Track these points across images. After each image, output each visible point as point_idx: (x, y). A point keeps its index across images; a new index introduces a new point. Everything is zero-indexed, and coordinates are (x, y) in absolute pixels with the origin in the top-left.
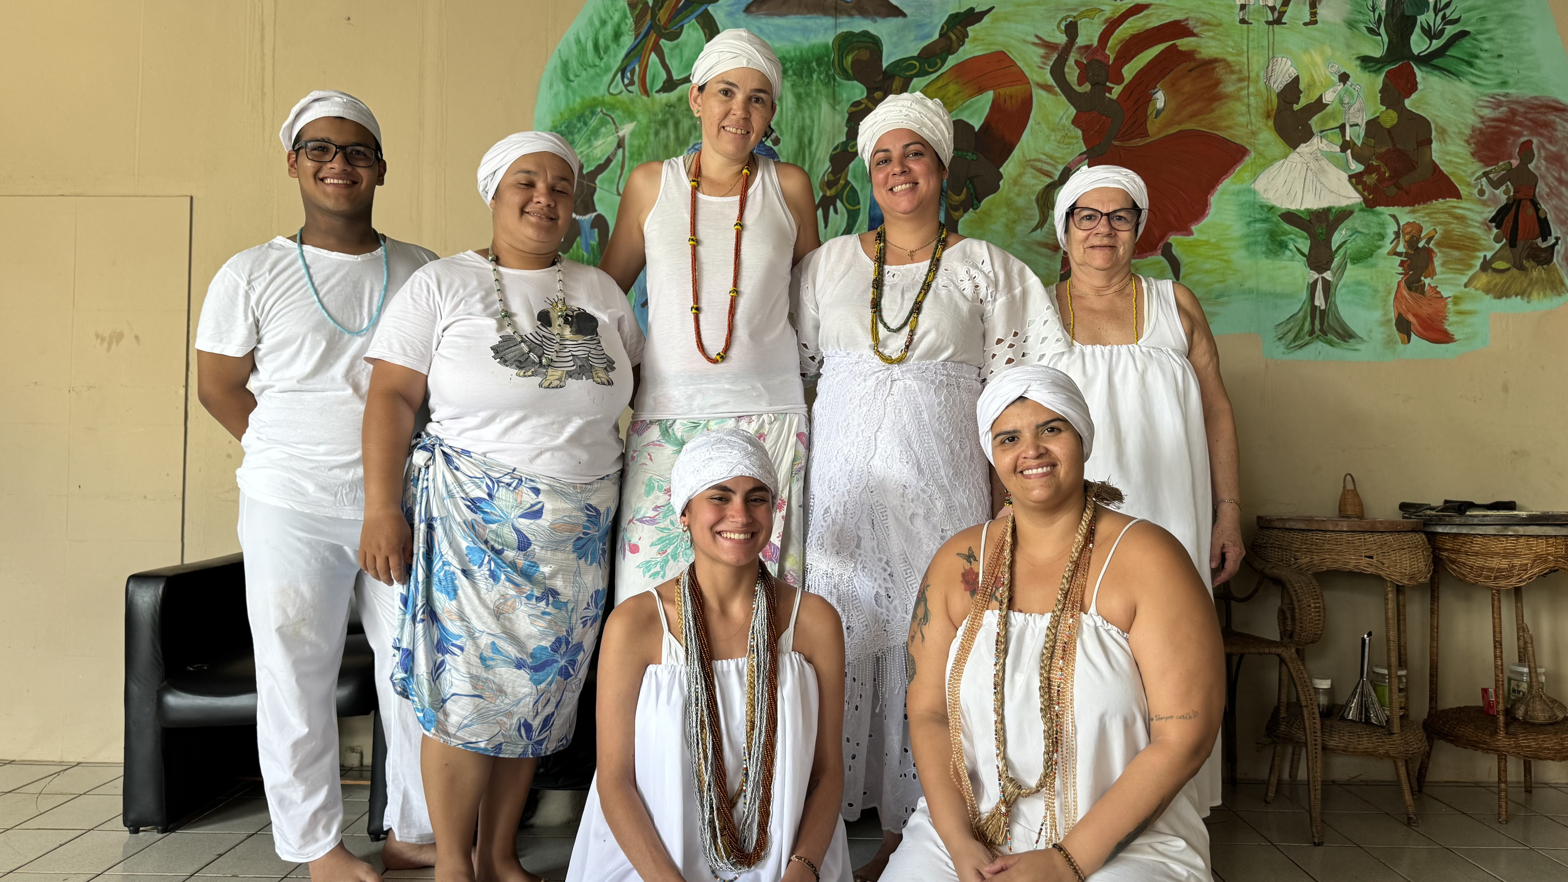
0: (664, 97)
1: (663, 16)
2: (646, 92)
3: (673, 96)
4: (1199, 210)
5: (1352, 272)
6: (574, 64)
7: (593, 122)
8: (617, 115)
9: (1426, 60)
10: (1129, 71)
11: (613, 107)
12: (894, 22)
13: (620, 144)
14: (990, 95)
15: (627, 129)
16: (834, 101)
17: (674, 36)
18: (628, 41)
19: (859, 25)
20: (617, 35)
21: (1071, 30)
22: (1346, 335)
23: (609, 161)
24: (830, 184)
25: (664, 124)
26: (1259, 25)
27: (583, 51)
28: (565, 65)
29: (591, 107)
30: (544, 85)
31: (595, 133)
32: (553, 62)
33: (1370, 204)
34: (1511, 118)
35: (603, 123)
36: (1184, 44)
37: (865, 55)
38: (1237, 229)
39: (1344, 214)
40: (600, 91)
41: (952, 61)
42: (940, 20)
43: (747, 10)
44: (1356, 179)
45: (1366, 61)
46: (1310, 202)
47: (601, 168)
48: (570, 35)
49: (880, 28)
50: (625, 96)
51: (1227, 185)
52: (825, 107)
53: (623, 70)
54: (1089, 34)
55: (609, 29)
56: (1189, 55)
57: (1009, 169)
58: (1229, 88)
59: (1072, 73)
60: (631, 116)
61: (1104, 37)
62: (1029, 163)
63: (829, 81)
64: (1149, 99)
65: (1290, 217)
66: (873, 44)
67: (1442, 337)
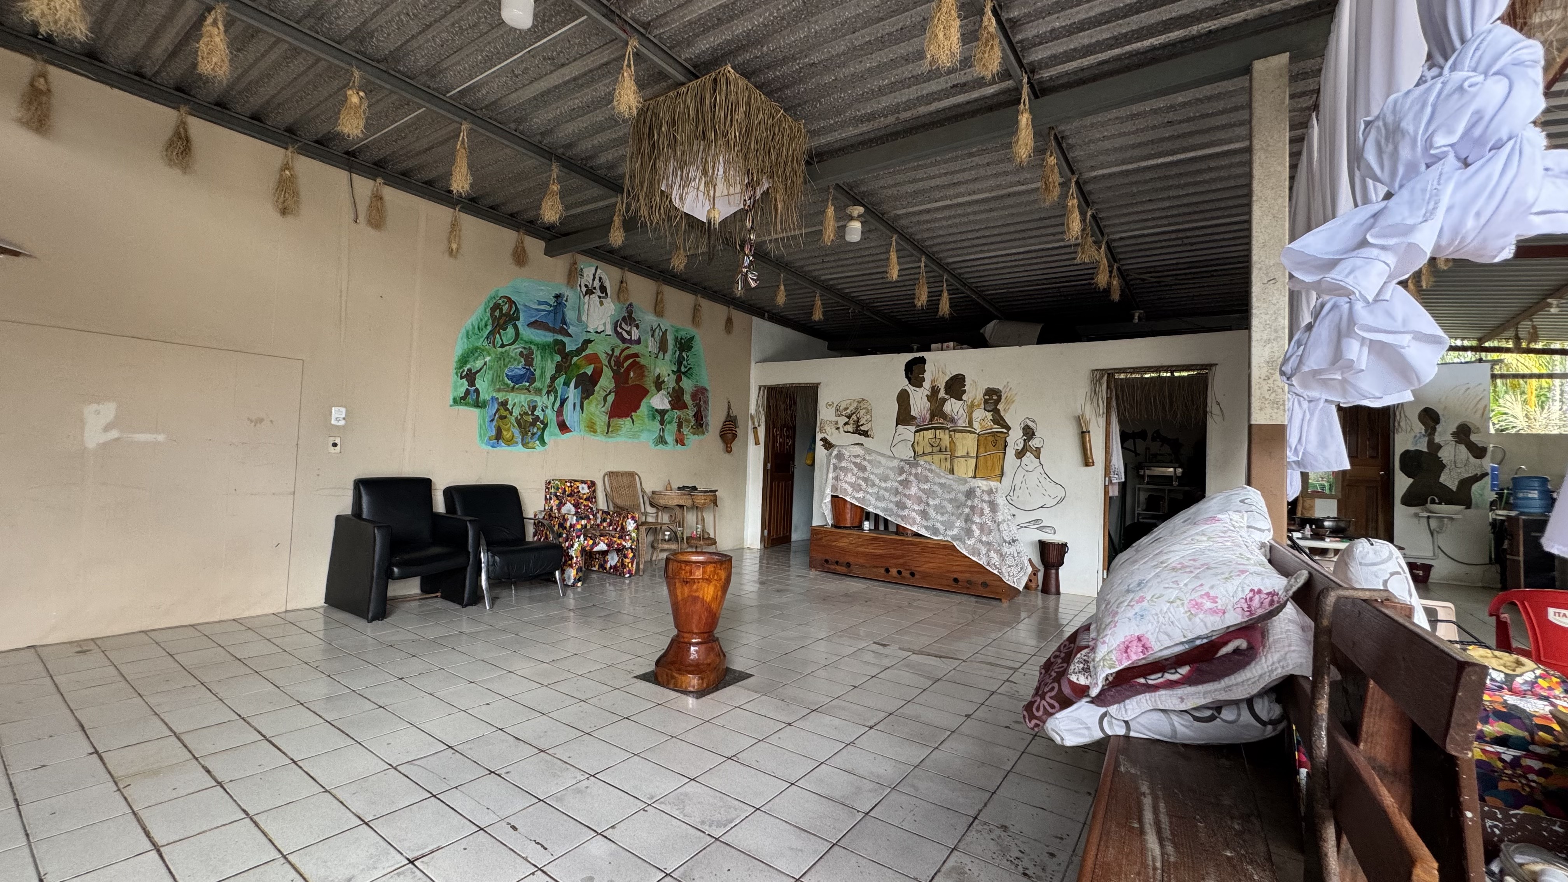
0: (500, 350)
1: (502, 321)
2: (494, 346)
3: (503, 350)
4: (638, 407)
5: (668, 426)
6: (470, 333)
7: (476, 355)
8: (485, 353)
9: (684, 373)
10: (626, 365)
11: (483, 350)
12: (570, 338)
13: (485, 364)
14: (593, 366)
15: (488, 359)
16: (552, 361)
17: (505, 329)
18: (489, 328)
19: (560, 337)
20: (486, 325)
21: (613, 350)
22: (666, 443)
23: (481, 369)
24: (550, 386)
25: (500, 359)
26: (653, 358)
27: (474, 328)
28: (467, 332)
29: (476, 349)
30: (459, 339)
31: (477, 358)
32: (463, 331)
33: (672, 409)
34: (697, 391)
35: (479, 355)
36: (638, 359)
37: (561, 347)
38: (646, 413)
39: (667, 411)
40: (479, 344)
41: (584, 354)
42: (581, 341)
43: (528, 325)
44: (670, 402)
45: (673, 371)
46: (660, 407)
47: (478, 371)
48: (469, 321)
49: (566, 339)
50: (487, 347)
51: (644, 400)
52: (549, 361)
53: (487, 338)
54: (617, 353)
55: (483, 323)
56: (638, 363)
57: (597, 388)
58: (646, 374)
59: (613, 363)
60: (489, 355)
61: (621, 354)
62: (601, 387)
63: (551, 353)
64: (629, 374)
65: (657, 410)
66: (564, 344)
67: (683, 444)
